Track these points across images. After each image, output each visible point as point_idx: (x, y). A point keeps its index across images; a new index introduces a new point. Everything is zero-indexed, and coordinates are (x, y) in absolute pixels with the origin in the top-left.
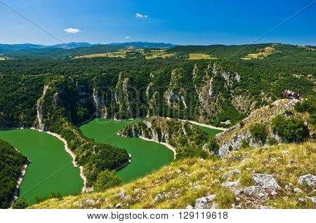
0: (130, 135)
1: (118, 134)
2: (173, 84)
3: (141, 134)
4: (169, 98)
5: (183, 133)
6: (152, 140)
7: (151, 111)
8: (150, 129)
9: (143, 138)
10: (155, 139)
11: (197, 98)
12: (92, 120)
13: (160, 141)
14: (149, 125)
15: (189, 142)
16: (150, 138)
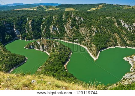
0: (30, 48)
1: (24, 48)
2: (54, 22)
3: (35, 47)
4: (51, 29)
5: (54, 46)
6: (40, 50)
7: (43, 36)
8: (39, 45)
9: (36, 49)
10: (41, 50)
11: (64, 29)
12: (14, 41)
13: (43, 50)
14: (39, 43)
15: (56, 50)
16: (39, 49)
